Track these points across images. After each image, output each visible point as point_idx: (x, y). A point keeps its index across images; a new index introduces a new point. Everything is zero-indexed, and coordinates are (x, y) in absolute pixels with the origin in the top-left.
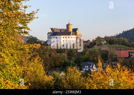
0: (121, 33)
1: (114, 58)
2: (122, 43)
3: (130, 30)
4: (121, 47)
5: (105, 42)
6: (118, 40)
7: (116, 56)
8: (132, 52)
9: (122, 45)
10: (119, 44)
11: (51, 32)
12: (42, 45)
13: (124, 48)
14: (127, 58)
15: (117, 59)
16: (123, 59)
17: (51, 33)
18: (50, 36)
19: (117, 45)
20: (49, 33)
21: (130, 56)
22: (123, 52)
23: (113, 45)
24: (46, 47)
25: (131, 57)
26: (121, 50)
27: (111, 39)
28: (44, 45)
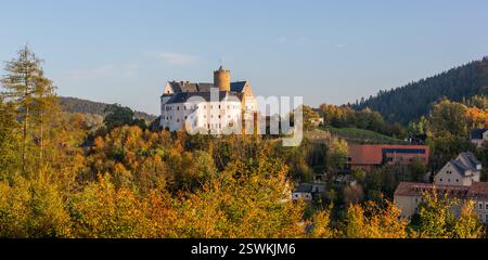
0: (375, 95)
1: (342, 167)
2: (366, 123)
3: (398, 89)
4: (365, 136)
5: (322, 120)
6: (357, 115)
7: (350, 159)
8: (392, 151)
9: (368, 128)
10: (359, 127)
11: (171, 92)
12: (144, 130)
13: (371, 137)
14: (377, 165)
15: (352, 168)
16: (368, 168)
17: (171, 95)
18: (169, 102)
19: (354, 130)
20: (164, 95)
21: (385, 160)
22: (367, 148)
23: (341, 130)
24: (155, 134)
25: (389, 163)
26: (362, 143)
27: (336, 112)
28: (150, 129)
